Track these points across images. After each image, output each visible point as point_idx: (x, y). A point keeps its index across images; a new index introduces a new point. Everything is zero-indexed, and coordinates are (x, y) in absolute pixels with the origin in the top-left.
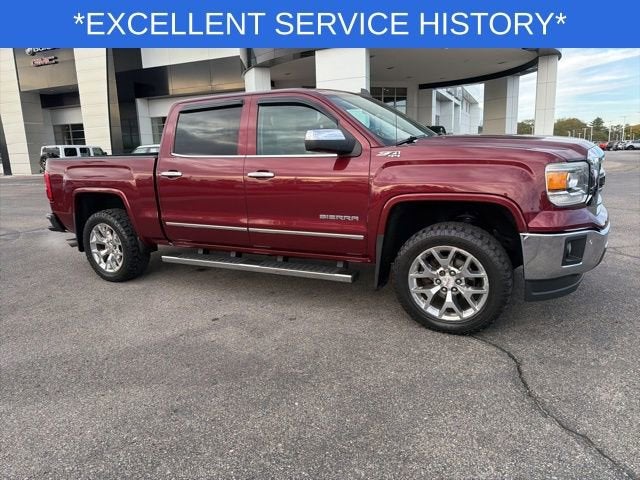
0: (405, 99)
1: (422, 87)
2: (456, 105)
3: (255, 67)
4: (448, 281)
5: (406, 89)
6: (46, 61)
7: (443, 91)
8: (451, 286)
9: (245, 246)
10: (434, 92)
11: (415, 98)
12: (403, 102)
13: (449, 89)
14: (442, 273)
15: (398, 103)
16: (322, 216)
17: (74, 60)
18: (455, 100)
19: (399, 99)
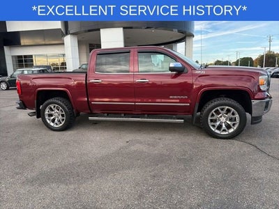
3: (71, 34)
4: (223, 119)
8: (224, 121)
9: (127, 111)
14: (221, 117)
16: (171, 97)
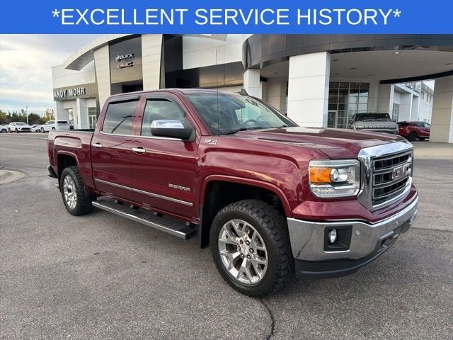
0: (368, 91)
1: (382, 82)
2: (415, 97)
3: (250, 68)
4: (244, 249)
5: (368, 84)
6: (127, 65)
7: (402, 86)
8: (246, 253)
10: (393, 87)
11: (377, 91)
12: (366, 94)
13: (408, 84)
14: (242, 242)
15: (361, 94)
16: (170, 185)
17: (142, 64)
18: (413, 93)
19: (362, 92)
